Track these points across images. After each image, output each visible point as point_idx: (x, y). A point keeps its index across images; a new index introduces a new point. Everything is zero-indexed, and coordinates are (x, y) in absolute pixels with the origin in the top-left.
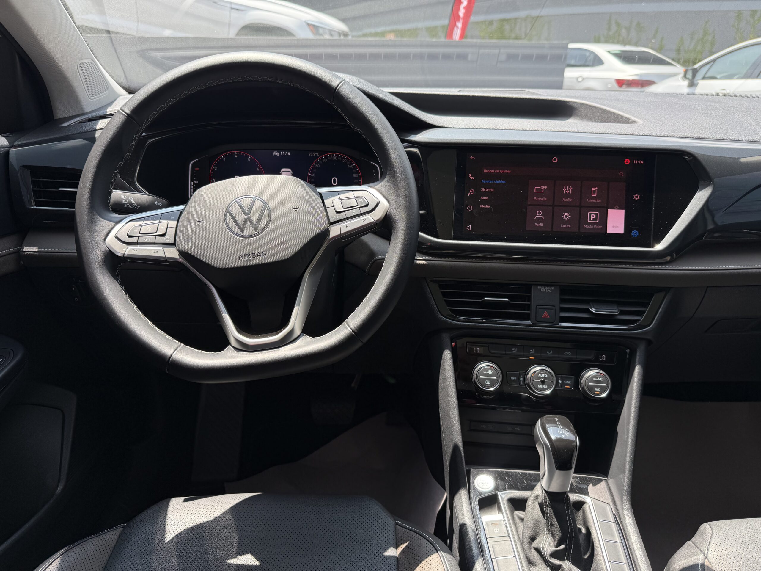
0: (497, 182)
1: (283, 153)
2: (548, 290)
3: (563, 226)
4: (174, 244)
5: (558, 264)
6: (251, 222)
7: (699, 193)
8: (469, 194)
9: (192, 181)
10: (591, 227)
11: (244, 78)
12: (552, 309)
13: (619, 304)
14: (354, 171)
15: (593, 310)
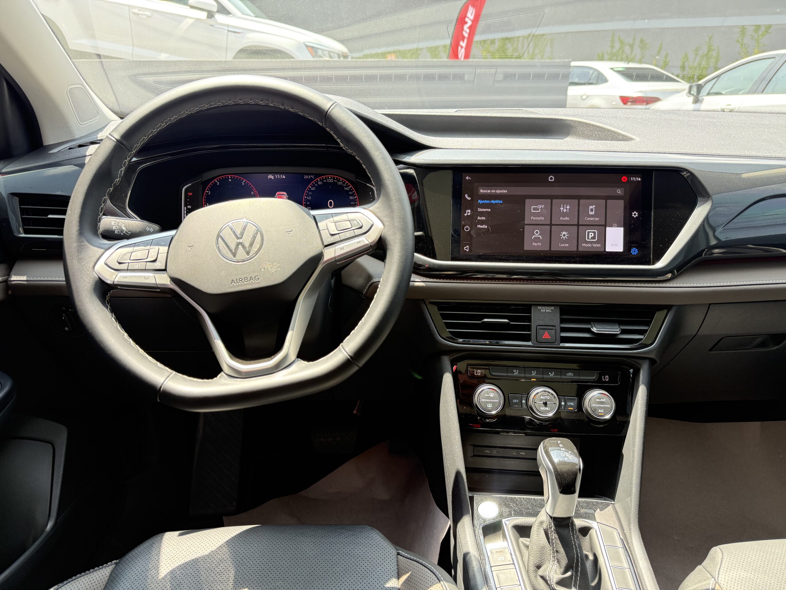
0: (493, 202)
1: (277, 177)
2: (548, 310)
3: (561, 245)
4: (165, 270)
5: (557, 283)
6: (244, 247)
7: (697, 209)
8: (466, 215)
9: (186, 205)
10: (589, 245)
11: (235, 102)
12: (553, 329)
13: (620, 323)
14: (350, 193)
15: (594, 330)
